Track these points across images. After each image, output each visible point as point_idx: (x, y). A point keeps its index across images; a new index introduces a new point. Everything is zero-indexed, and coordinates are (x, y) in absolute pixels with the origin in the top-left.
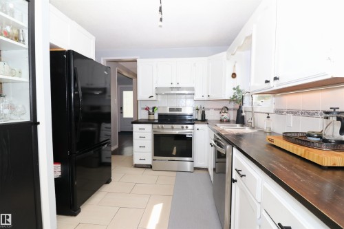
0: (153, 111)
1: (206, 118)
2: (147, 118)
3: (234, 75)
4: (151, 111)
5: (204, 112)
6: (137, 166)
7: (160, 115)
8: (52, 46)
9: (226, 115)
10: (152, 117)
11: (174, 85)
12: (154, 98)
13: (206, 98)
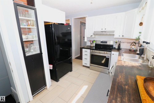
0: (93, 42)
1: (121, 47)
2: (90, 45)
3: (141, 24)
4: (92, 42)
5: (120, 44)
6: (84, 66)
7: (96, 45)
8: (45, 22)
9: (133, 47)
10: (92, 45)
11: (103, 30)
12: (93, 37)
13: (121, 37)
